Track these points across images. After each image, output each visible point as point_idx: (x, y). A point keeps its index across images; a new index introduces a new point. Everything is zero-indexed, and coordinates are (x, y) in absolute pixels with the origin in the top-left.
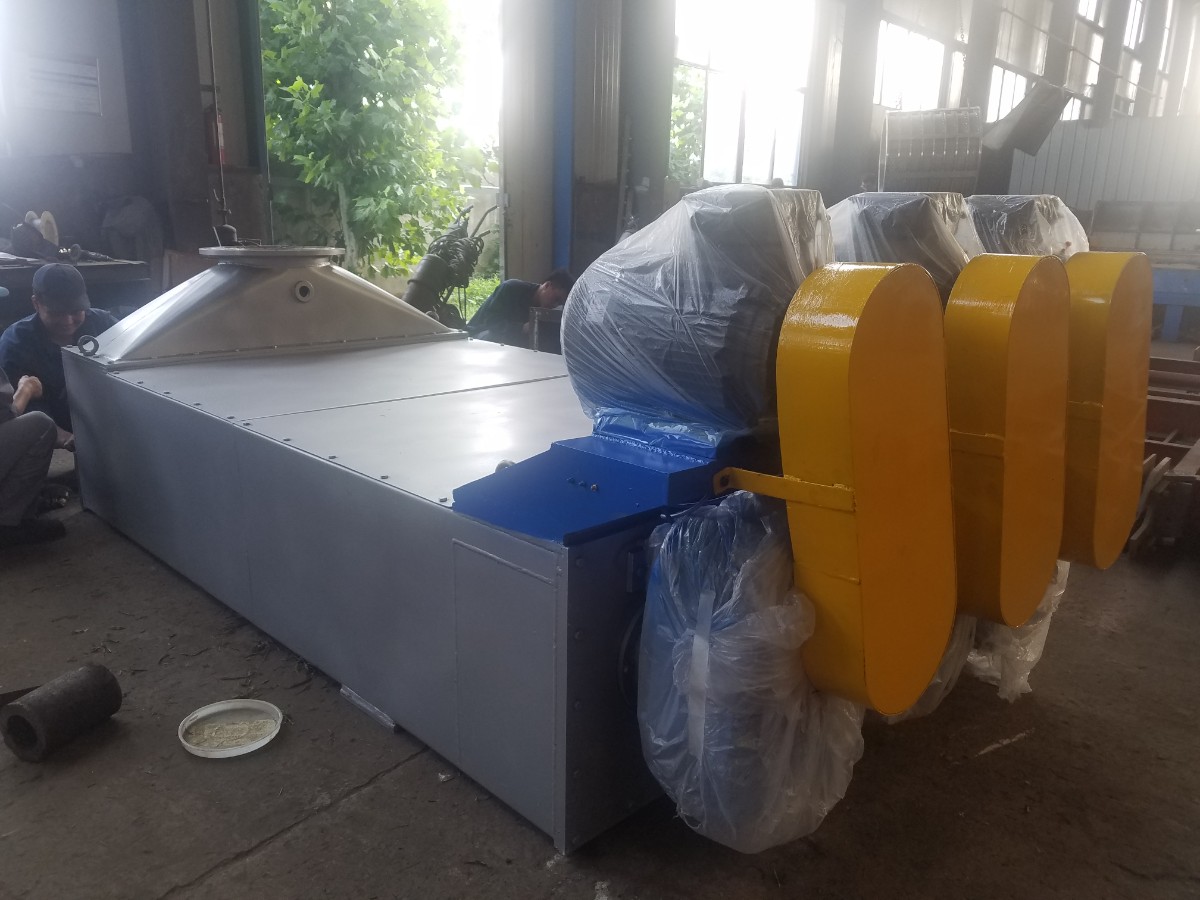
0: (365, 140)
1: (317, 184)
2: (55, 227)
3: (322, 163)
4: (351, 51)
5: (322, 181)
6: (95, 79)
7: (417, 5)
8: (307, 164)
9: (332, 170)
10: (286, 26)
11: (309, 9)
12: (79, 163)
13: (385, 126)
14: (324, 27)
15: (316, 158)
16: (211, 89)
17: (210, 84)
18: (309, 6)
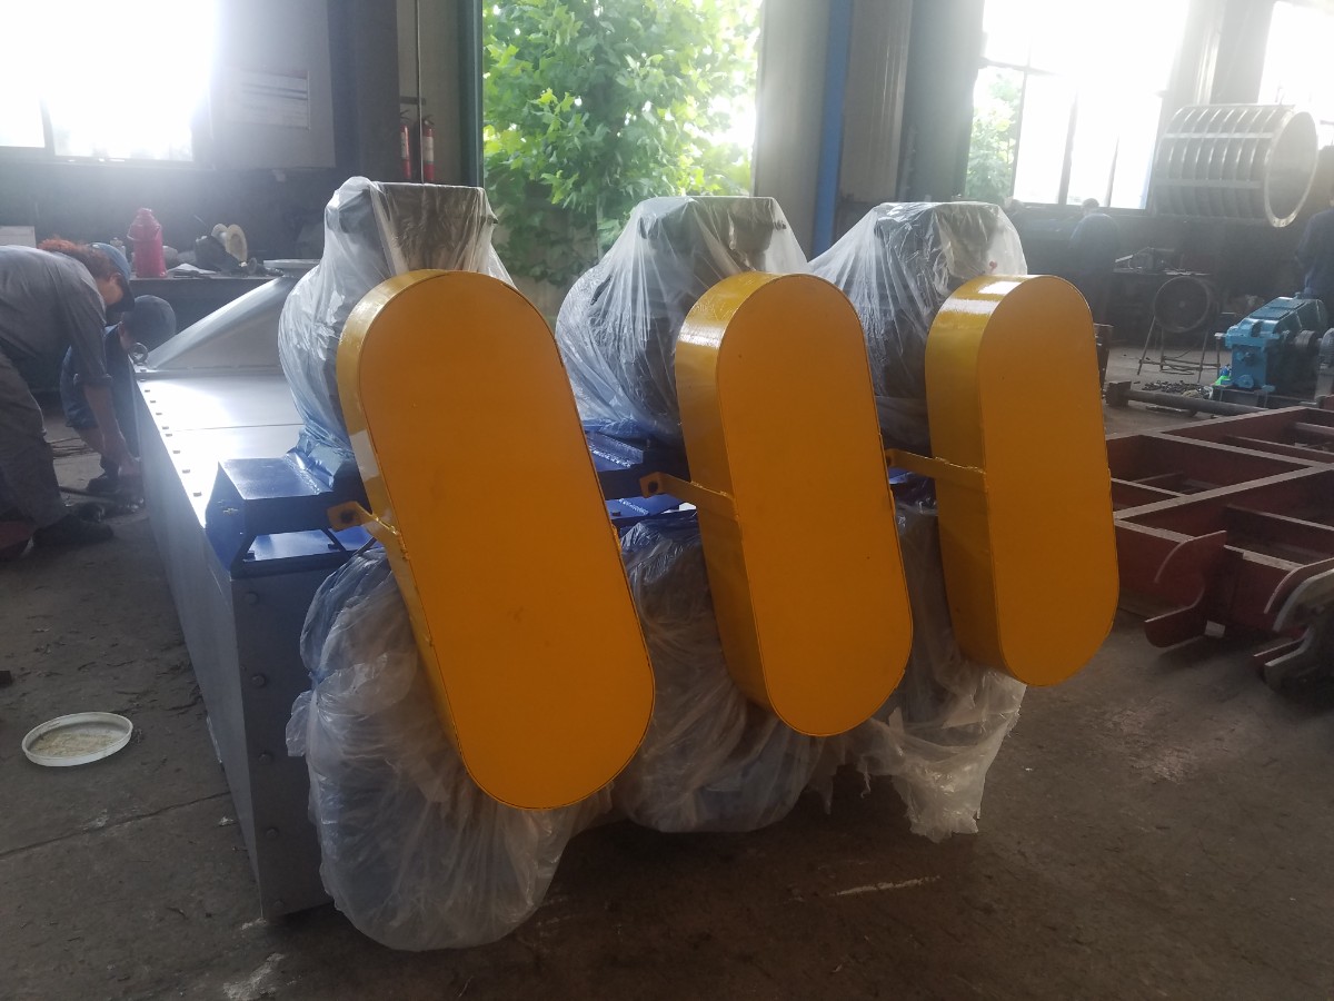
0: (622, 158)
1: (565, 205)
2: (244, 240)
3: (570, 183)
4: (613, 59)
5: (571, 202)
6: (305, 92)
7: (683, 7)
8: (555, 184)
9: (583, 189)
10: (541, 35)
11: (567, 16)
12: (280, 178)
13: (639, 142)
14: (583, 33)
15: (565, 177)
16: (415, 101)
17: (415, 96)
18: (567, 13)
